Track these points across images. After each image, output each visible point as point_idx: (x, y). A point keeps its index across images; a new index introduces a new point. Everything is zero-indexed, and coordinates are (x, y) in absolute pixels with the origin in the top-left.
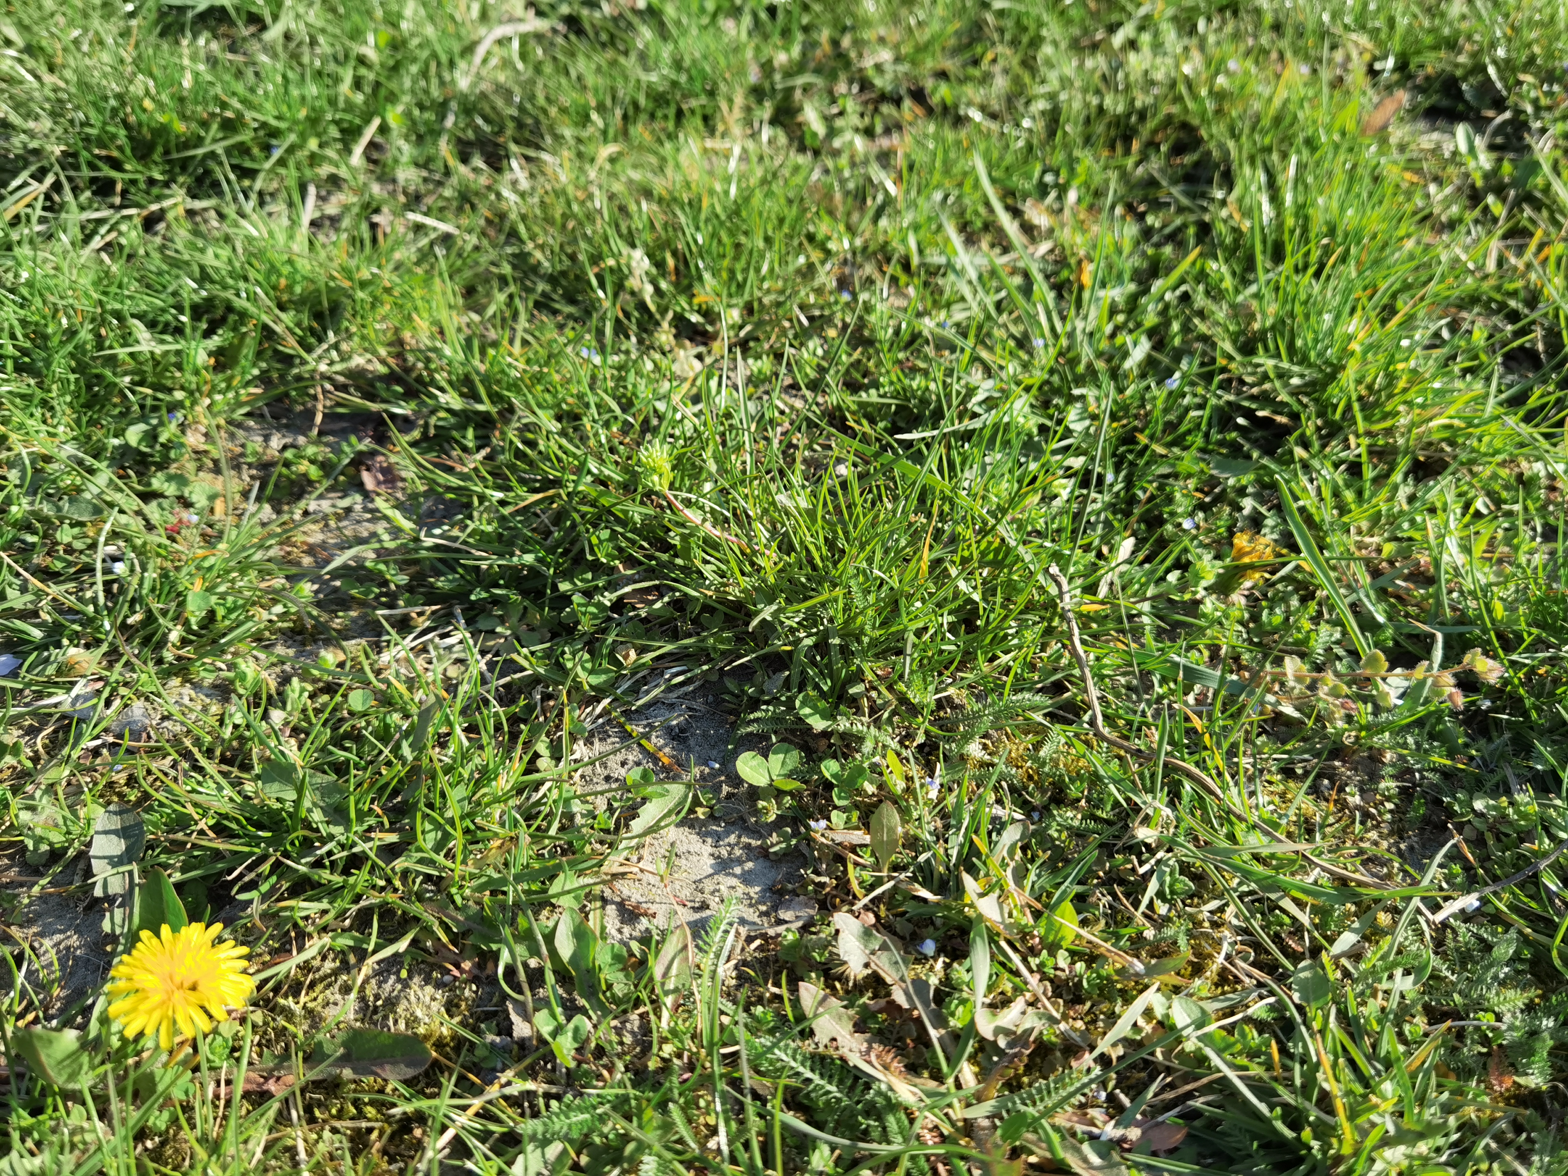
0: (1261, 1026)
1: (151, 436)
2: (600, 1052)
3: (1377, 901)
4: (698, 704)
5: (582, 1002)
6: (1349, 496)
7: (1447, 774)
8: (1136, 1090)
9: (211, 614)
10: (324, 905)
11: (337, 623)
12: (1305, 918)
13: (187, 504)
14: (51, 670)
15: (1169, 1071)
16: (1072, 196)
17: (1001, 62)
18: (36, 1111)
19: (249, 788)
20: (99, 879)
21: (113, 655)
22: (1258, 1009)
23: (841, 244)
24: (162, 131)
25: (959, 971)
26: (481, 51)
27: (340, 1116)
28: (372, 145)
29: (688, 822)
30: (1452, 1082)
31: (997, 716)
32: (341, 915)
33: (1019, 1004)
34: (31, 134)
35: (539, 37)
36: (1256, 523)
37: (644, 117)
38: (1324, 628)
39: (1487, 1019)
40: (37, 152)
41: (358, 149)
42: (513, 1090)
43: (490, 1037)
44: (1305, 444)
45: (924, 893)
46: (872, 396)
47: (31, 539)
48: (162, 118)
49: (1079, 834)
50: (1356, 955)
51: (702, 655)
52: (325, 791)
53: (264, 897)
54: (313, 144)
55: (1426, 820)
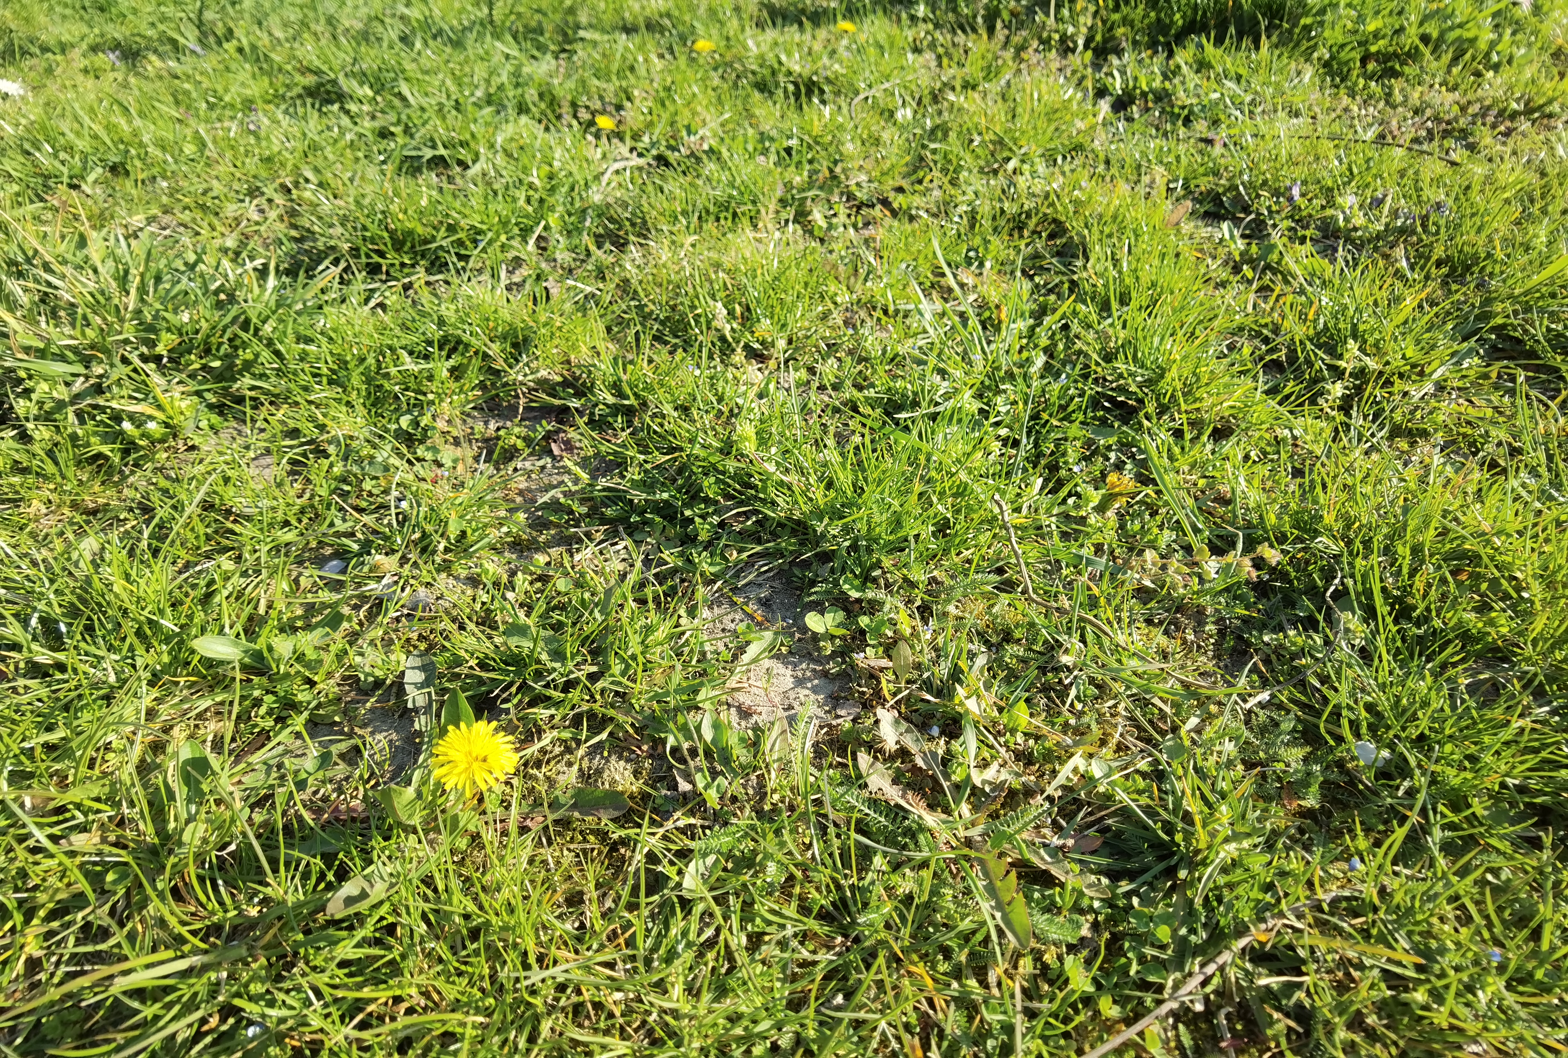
0: (1144, 775)
1: (416, 423)
2: (734, 799)
3: (1208, 698)
4: (776, 584)
5: (719, 768)
6: (1177, 450)
7: (1245, 620)
8: (1070, 817)
9: (463, 533)
10: (553, 711)
11: (542, 539)
12: (1167, 709)
13: (440, 465)
14: (366, 569)
15: (1089, 804)
16: (988, 264)
17: (936, 183)
18: (386, 839)
19: (498, 640)
20: (410, 698)
21: (404, 560)
22: (1143, 765)
23: (844, 298)
24: (411, 232)
25: (955, 746)
26: (605, 179)
27: (572, 840)
28: (540, 237)
29: (778, 657)
30: (1261, 804)
31: (965, 588)
32: (564, 718)
33: (995, 766)
34: (331, 237)
35: (640, 169)
36: (1119, 467)
37: (712, 218)
38: (1166, 532)
39: (1280, 766)
40: (333, 248)
41: (532, 242)
42: (680, 824)
43: (664, 792)
44: (1148, 418)
45: (928, 697)
46: (871, 393)
47: (347, 488)
48: (410, 225)
49: (1023, 661)
50: (1198, 730)
51: (779, 553)
52: (548, 641)
53: (516, 706)
54: (503, 238)
55: (1234, 649)
